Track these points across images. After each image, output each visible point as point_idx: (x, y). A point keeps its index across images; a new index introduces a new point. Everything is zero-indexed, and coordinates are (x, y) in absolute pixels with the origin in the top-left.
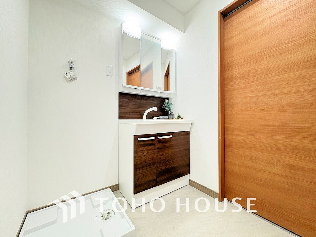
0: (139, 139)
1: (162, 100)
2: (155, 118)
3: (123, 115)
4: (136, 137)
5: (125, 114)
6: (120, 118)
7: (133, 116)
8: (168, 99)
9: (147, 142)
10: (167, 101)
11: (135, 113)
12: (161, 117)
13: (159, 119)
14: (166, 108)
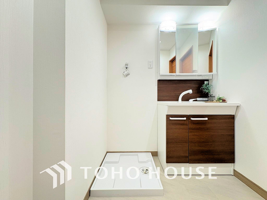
0: (171, 118)
1: (200, 82)
2: (191, 101)
3: (161, 98)
4: (168, 116)
5: (163, 97)
6: (159, 100)
7: (170, 98)
8: (208, 80)
9: (179, 122)
10: (206, 82)
11: (171, 96)
12: (198, 99)
13: (196, 100)
14: (204, 90)
